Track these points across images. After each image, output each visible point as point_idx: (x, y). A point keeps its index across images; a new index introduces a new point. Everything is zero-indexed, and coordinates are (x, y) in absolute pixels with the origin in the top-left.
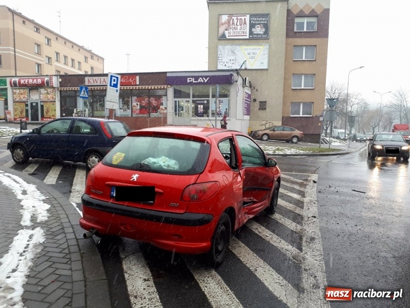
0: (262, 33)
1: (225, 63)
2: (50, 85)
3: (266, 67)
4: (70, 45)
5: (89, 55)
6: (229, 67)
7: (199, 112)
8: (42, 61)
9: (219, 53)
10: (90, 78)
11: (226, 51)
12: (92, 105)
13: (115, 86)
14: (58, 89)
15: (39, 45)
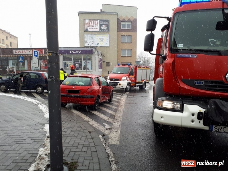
0: (106, 29)
1: (88, 43)
3: (108, 46)
5: (8, 36)
6: (90, 45)
9: (85, 38)
10: (16, 50)
12: (17, 64)
13: (37, 56)
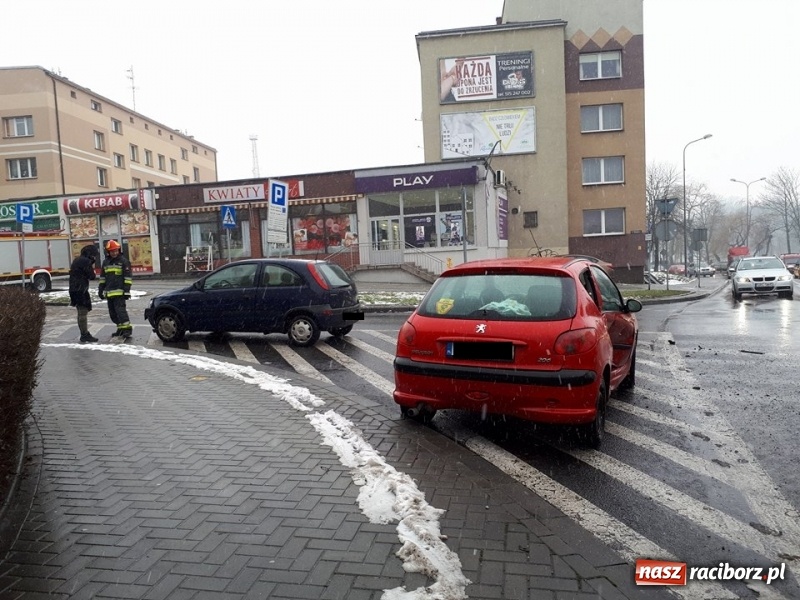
0: (520, 86)
1: (456, 147)
2: (139, 207)
3: (532, 149)
4: (153, 129)
6: (463, 153)
7: (418, 239)
8: (109, 162)
9: (444, 128)
10: (212, 189)
11: (457, 125)
13: (281, 202)
14: (154, 214)
15: (100, 135)
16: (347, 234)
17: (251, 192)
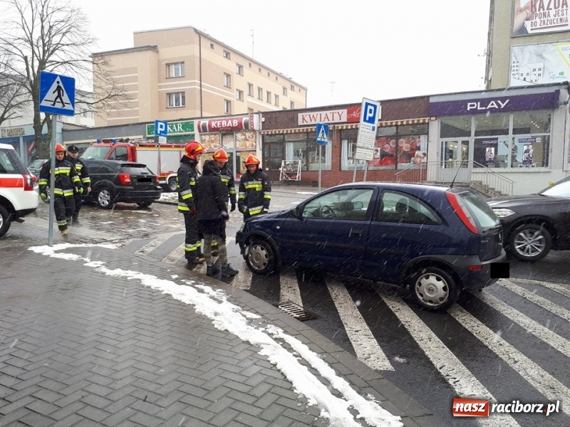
1: (525, 76)
2: (250, 128)
5: (288, 85)
6: (531, 81)
7: (487, 159)
8: (233, 96)
9: (513, 59)
10: (305, 114)
11: (527, 55)
12: (306, 153)
13: (372, 120)
14: (260, 133)
15: (228, 76)
16: (417, 152)
17: (336, 116)
